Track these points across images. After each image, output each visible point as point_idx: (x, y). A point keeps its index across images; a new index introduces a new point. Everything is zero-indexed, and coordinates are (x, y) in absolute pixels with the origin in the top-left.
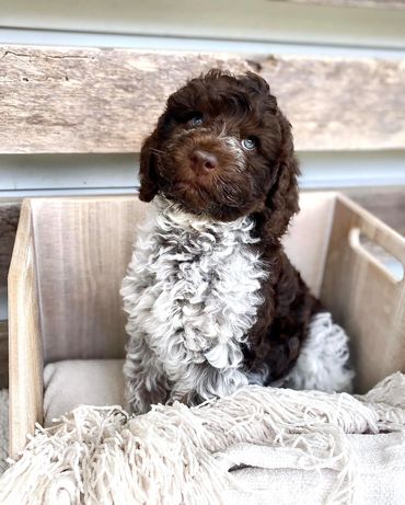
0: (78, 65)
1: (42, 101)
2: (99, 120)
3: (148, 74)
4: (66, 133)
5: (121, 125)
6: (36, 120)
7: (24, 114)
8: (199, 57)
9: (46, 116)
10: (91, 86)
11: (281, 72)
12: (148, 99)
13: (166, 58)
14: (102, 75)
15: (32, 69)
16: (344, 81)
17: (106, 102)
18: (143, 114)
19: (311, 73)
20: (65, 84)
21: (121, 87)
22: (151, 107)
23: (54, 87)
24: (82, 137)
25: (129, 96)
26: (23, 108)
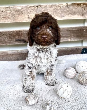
0: (9, 9)
1: (5, 15)
2: (14, 17)
3: (20, 9)
4: (9, 19)
5: (17, 18)
6: (4, 18)
7: (3, 17)
8: (28, 6)
9: (6, 17)
10: (12, 12)
11: (41, 7)
12: (20, 13)
13: (22, 6)
14: (13, 10)
15: (3, 10)
16: (53, 8)
17: (14, 14)
18: (20, 16)
19: (47, 7)
20: (8, 12)
21: (16, 12)
22: (21, 15)
23: (7, 12)
24: (11, 20)
25: (18, 13)
26: (3, 16)
